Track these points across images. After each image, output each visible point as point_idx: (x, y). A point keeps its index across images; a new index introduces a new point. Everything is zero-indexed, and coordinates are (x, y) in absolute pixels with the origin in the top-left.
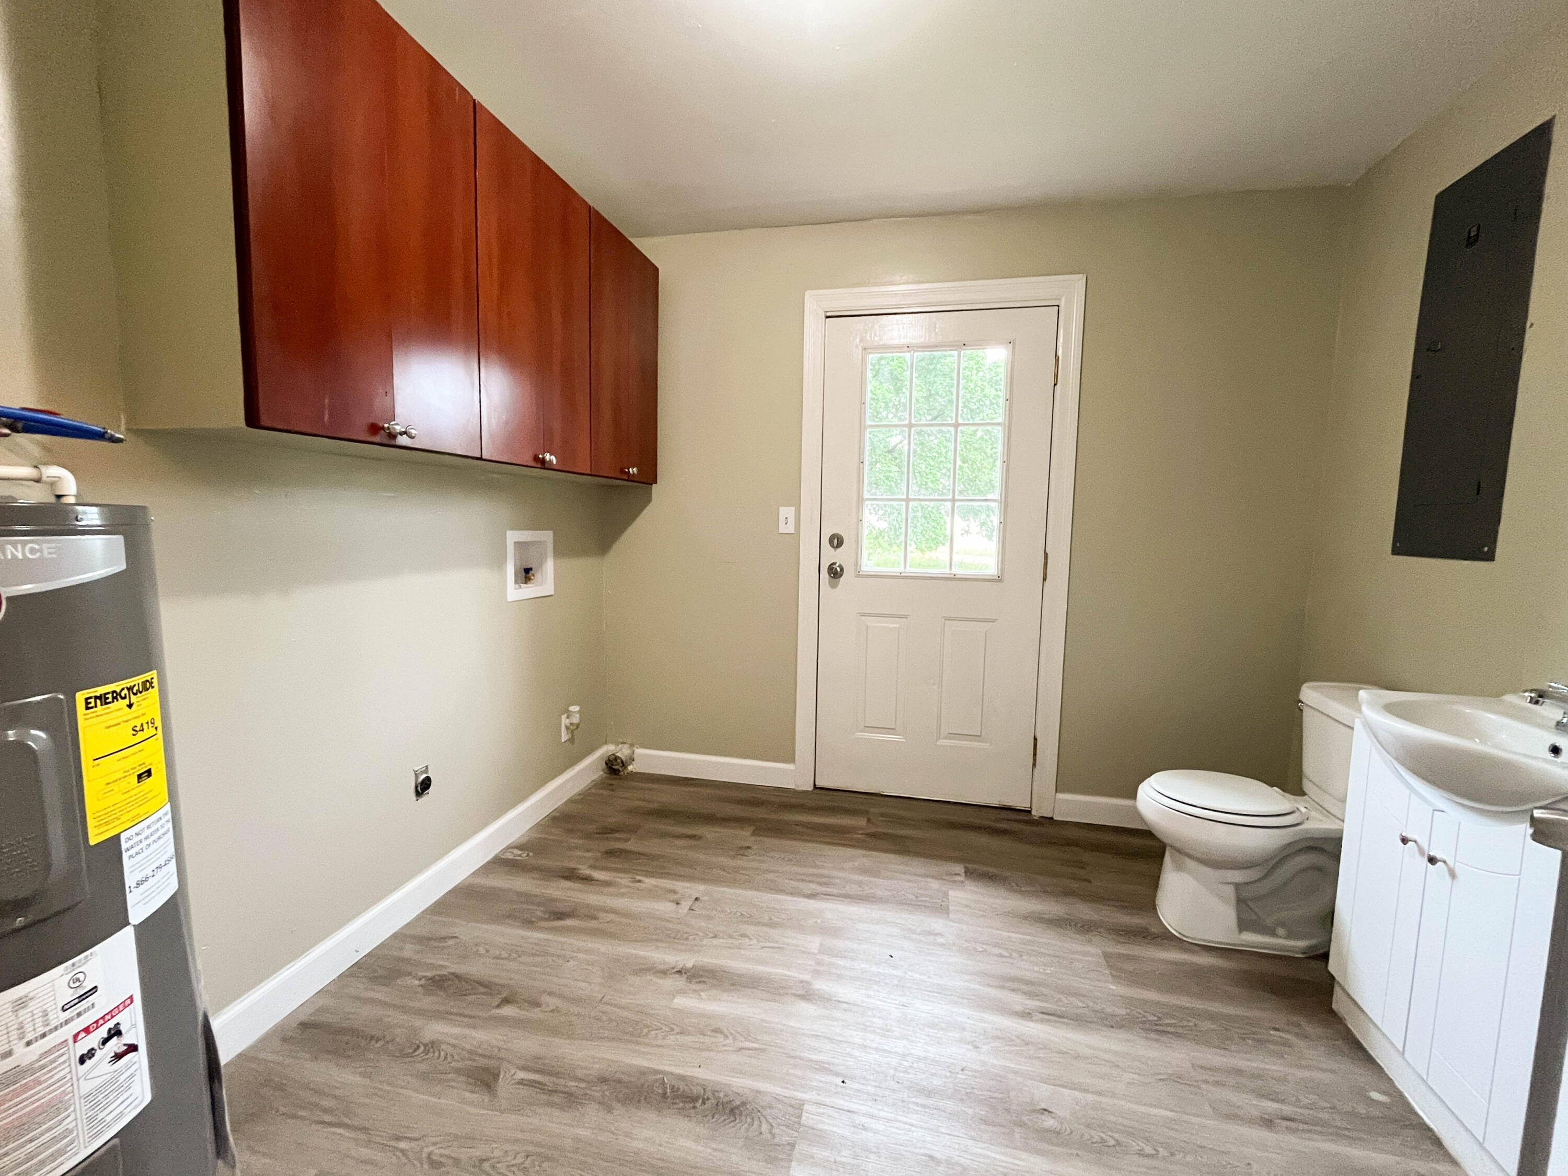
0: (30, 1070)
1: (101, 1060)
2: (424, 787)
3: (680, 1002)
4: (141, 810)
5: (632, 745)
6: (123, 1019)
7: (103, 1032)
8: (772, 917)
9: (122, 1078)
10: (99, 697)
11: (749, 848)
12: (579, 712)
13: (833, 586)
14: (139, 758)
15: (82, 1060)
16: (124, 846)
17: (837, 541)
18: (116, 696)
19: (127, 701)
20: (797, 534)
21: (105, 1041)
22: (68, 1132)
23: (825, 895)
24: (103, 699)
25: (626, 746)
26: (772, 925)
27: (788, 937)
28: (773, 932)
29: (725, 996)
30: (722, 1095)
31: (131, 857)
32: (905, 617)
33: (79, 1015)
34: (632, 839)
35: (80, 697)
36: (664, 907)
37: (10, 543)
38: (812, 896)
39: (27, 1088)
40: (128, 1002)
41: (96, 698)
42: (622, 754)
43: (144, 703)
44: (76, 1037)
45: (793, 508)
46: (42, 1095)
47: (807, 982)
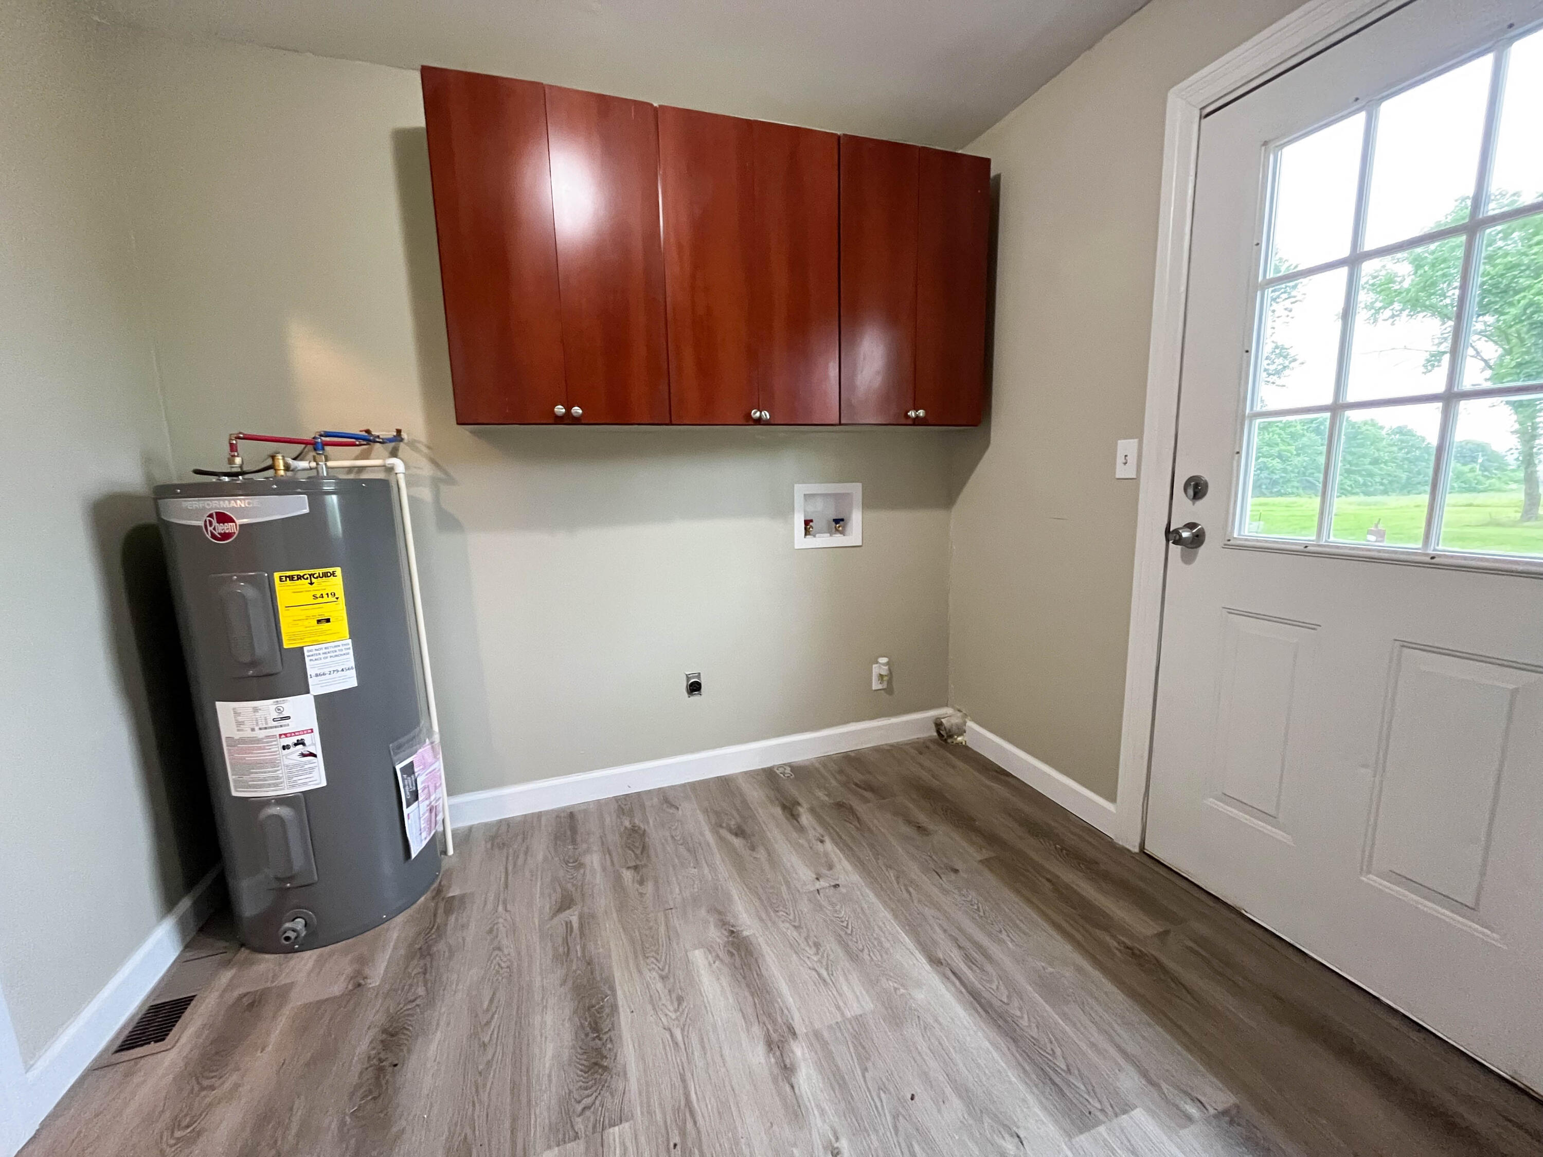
0: (258, 741)
1: (292, 753)
2: (695, 688)
3: (699, 957)
4: (320, 638)
5: (966, 715)
6: (307, 738)
7: (294, 739)
8: (866, 951)
9: (306, 767)
10: (289, 577)
11: (956, 871)
12: (888, 664)
13: (1188, 559)
14: (319, 611)
15: (284, 748)
16: (306, 654)
17: (1197, 489)
18: (300, 577)
19: (309, 581)
20: (1136, 480)
21: (296, 745)
22: (277, 778)
23: (954, 973)
24: (291, 578)
25: (959, 714)
26: (854, 957)
27: (847, 980)
28: (844, 962)
29: (725, 981)
30: (609, 1046)
31: (311, 660)
32: (1313, 627)
33: (281, 726)
34: (871, 805)
35: (277, 575)
36: (804, 873)
37: (233, 500)
38: (936, 962)
39: (260, 748)
40: (310, 731)
41: (286, 577)
42: (948, 721)
43: (319, 584)
44: (280, 735)
45: (1136, 440)
46: (266, 756)
47: (794, 1034)
